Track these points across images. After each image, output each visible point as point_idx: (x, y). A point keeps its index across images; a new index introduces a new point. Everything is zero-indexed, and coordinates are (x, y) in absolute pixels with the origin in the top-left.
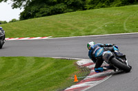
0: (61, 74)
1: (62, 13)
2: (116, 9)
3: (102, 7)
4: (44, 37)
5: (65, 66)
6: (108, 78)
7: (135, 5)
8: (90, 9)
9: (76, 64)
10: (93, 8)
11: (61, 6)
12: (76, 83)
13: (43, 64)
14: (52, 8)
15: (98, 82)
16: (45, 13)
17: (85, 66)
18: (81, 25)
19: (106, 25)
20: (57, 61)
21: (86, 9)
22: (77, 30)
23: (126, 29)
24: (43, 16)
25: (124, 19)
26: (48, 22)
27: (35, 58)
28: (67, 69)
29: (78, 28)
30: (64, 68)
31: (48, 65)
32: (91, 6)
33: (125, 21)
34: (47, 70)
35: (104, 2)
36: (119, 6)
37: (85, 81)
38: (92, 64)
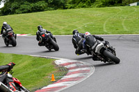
0: (38, 73)
1: (43, 10)
2: (96, 10)
3: (83, 7)
4: (23, 34)
5: (43, 64)
7: (116, 7)
8: (71, 8)
9: (54, 63)
10: (74, 8)
11: (42, 4)
12: (53, 82)
13: (20, 61)
14: (32, 5)
15: (75, 82)
16: (25, 10)
17: (63, 65)
18: (61, 24)
19: (85, 25)
20: (35, 59)
21: (67, 8)
22: (57, 28)
23: (105, 31)
24: (23, 13)
25: (104, 20)
26: (28, 20)
27: (13, 55)
28: (45, 67)
29: (59, 27)
30: (42, 66)
31: (26, 63)
32: (71, 5)
33: (105, 23)
34: (25, 67)
35: (84, 2)
36: (100, 7)
37: (62, 81)
38: (70, 63)
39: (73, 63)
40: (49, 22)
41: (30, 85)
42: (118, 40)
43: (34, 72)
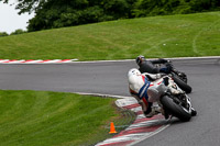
0: (89, 120)
1: (96, 21)
2: (181, 18)
3: (160, 14)
4: (66, 59)
5: (97, 106)
6: (163, 128)
7: (212, 13)
8: (140, 16)
9: (114, 105)
10: (145, 15)
11: (95, 11)
12: (113, 136)
13: (61, 103)
14: (80, 13)
15: (147, 134)
16: (69, 22)
17: (129, 107)
18: (124, 41)
19: (164, 43)
20: (84, 100)
21: (134, 17)
22: (118, 49)
23: (195, 51)
24: (65, 26)
25: (193, 33)
26: (72, 37)
27: (50, 93)
28: (100, 112)
29: (120, 46)
30: (95, 111)
31: (70, 105)
32: (141, 12)
33: (195, 38)
34: (69, 113)
35: (162, 5)
36: (187, 12)
37: (126, 133)
40: (106, 40)
41: (75, 141)
42: (216, 64)
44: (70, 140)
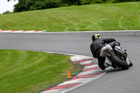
0: (53, 70)
1: (57, 7)
2: (112, 6)
3: (98, 3)
5: (58, 61)
6: (101, 75)
7: (131, 3)
8: (85, 4)
9: (69, 60)
10: (89, 4)
12: (69, 79)
13: (36, 58)
15: (91, 79)
16: (40, 7)
17: (78, 62)
18: (76, 20)
19: (101, 21)
20: (50, 56)
21: (81, 4)
22: (72, 25)
23: (121, 27)
25: (119, 16)
26: (42, 16)
27: (28, 52)
28: (60, 64)
29: (73, 23)
30: (57, 63)
31: (41, 60)
32: (86, 1)
33: (121, 19)
34: (40, 64)
36: (115, 2)
37: (77, 78)
38: (86, 60)
39: (89, 60)
40: (64, 19)
41: (45, 83)
42: (135, 36)
43: (50, 69)
44: (42, 81)
